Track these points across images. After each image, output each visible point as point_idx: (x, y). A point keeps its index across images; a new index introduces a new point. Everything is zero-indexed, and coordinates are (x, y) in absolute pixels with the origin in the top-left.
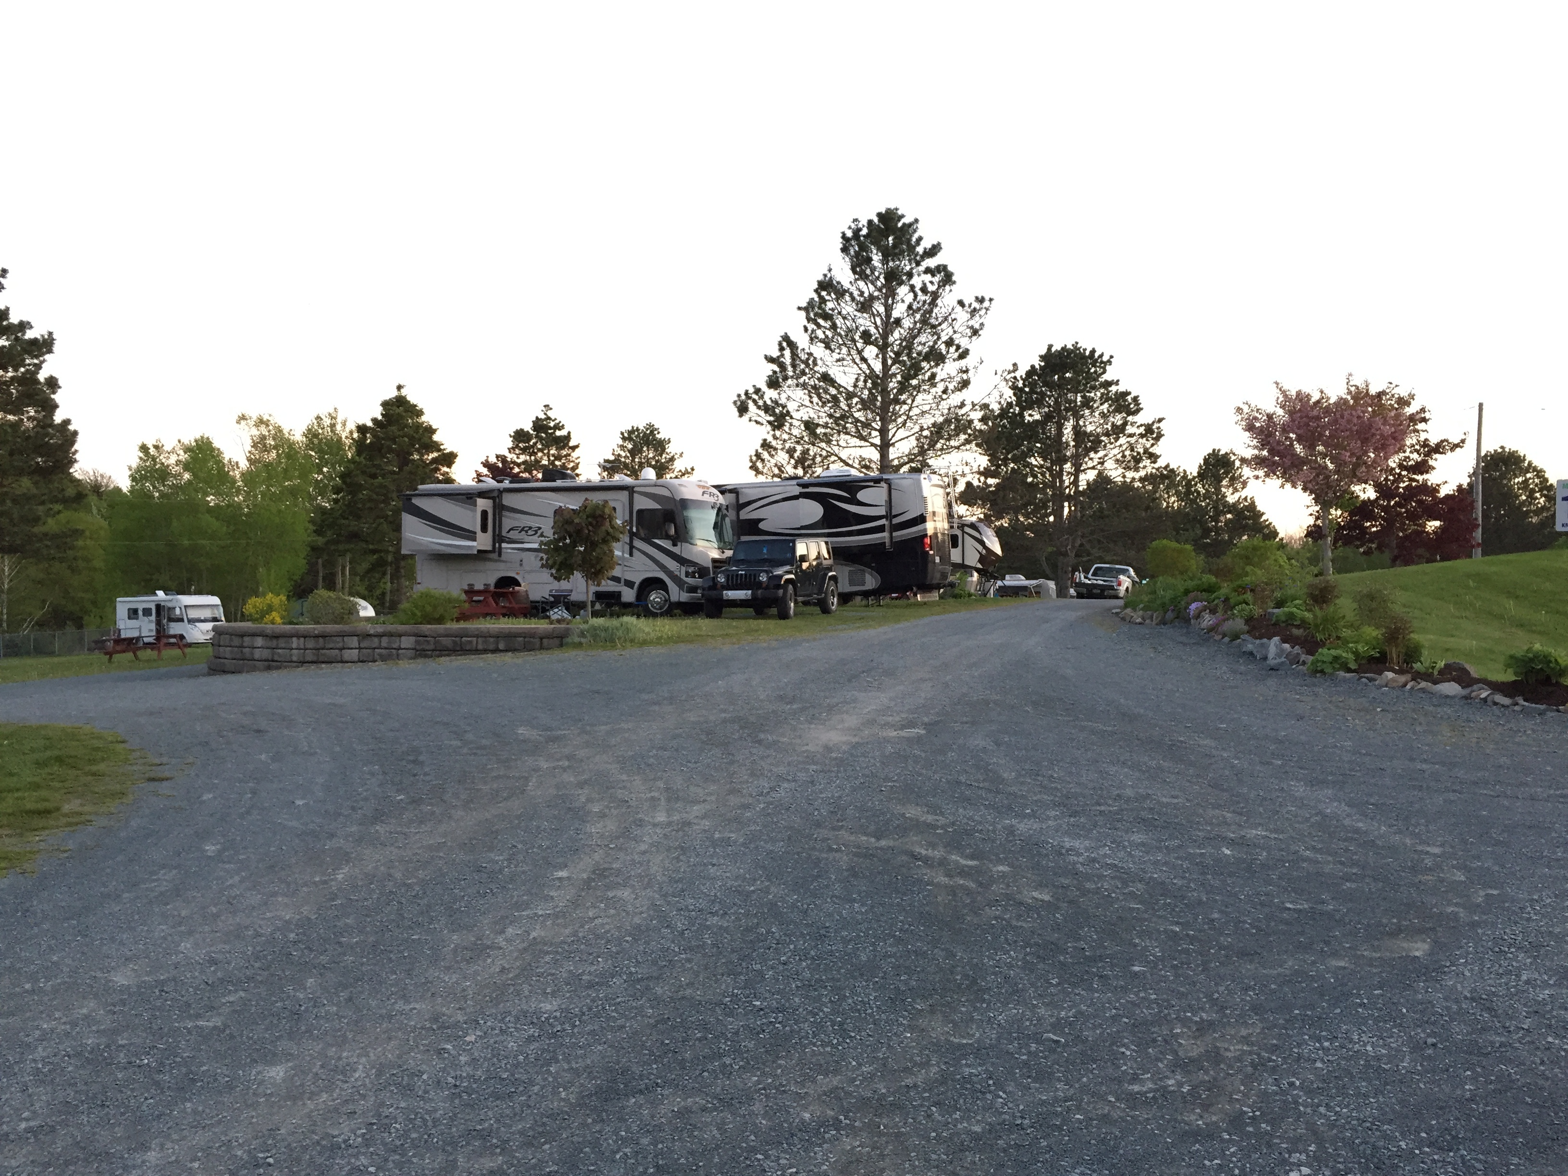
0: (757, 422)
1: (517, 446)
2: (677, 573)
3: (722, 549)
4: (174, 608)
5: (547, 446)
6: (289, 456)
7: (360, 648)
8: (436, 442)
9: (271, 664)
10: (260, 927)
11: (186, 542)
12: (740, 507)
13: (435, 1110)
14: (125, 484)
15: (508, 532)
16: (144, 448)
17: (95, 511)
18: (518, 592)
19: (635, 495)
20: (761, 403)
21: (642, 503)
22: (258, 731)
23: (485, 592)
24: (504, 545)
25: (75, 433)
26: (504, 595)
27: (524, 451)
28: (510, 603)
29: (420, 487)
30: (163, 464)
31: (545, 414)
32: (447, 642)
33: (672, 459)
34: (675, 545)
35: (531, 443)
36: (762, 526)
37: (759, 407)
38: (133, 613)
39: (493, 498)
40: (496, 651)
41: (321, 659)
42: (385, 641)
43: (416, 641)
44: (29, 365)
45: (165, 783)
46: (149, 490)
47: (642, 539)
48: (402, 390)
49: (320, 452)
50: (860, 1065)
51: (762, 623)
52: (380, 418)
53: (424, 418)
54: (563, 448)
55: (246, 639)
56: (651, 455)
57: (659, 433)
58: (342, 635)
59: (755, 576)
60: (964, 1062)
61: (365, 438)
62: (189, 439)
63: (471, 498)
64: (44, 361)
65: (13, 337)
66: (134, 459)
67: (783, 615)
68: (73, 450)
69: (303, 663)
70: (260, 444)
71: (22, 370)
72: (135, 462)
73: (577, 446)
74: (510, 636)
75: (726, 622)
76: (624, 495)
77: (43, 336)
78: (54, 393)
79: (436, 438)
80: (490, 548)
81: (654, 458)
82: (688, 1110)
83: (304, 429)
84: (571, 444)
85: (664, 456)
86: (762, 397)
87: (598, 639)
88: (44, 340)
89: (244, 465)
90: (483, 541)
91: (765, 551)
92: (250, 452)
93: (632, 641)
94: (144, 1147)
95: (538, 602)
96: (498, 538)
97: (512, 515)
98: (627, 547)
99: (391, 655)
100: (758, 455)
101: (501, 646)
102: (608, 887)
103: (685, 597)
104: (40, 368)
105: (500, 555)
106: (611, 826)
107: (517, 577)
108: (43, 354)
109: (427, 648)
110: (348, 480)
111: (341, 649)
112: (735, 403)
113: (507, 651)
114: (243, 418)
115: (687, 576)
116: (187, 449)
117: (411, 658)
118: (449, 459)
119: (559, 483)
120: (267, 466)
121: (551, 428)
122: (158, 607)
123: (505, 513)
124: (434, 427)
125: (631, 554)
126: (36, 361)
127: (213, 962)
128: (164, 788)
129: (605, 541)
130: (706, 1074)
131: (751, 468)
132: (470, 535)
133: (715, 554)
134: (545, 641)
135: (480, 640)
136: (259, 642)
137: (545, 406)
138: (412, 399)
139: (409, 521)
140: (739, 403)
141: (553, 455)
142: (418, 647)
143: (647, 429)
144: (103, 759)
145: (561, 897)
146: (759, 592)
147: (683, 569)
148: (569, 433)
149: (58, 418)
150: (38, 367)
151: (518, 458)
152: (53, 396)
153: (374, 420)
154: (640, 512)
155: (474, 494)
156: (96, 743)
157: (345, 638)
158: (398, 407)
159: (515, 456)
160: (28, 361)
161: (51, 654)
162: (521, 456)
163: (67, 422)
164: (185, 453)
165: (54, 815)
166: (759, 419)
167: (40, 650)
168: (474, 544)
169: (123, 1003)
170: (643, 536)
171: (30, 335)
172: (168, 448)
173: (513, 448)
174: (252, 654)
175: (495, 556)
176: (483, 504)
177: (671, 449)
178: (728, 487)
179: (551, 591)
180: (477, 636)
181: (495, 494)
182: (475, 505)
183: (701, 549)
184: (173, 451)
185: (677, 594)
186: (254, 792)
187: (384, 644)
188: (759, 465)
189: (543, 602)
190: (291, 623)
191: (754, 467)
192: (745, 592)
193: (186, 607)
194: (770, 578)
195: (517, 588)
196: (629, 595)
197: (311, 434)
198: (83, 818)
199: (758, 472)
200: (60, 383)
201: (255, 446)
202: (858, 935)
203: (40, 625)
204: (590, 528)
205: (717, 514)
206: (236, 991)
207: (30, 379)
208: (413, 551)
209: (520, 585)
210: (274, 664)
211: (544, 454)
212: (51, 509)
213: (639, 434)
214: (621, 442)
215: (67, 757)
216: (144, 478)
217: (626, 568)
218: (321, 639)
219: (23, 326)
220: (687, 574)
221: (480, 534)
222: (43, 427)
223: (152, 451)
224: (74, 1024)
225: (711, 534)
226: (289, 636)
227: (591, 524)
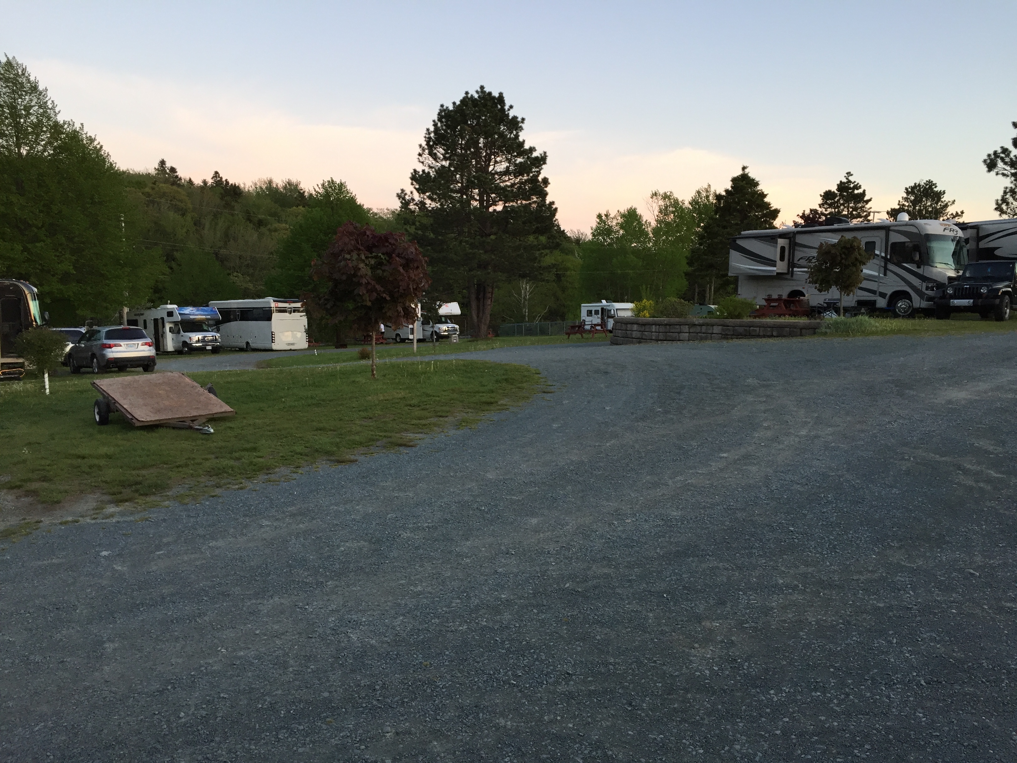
0: (1004, 175)
1: (826, 203)
2: (920, 287)
3: (957, 270)
4: (611, 310)
5: (847, 201)
6: (680, 217)
7: (689, 333)
8: (766, 203)
9: (640, 340)
10: (560, 462)
11: (619, 272)
12: (980, 239)
13: (595, 546)
14: (590, 237)
15: (798, 260)
16: (599, 216)
17: (577, 255)
18: (802, 300)
19: (891, 233)
20: (1007, 160)
21: (895, 238)
22: (606, 372)
23: (779, 299)
24: (795, 269)
25: (556, 209)
26: (793, 302)
27: (830, 206)
28: (797, 307)
29: (743, 233)
30: (609, 225)
31: (847, 179)
32: (741, 330)
33: (946, 206)
34: (919, 267)
35: (836, 200)
36: (997, 253)
37: (1006, 163)
38: (590, 313)
39: (789, 238)
40: (772, 336)
41: (668, 338)
42: (704, 329)
43: (723, 330)
44: (534, 172)
45: (549, 394)
46: (601, 242)
47: (894, 263)
48: (746, 170)
49: (700, 213)
50: (831, 565)
51: (983, 323)
52: (730, 189)
53: (759, 188)
54: (859, 202)
55: (629, 326)
56: (929, 204)
57: (936, 187)
58: (680, 324)
59: (977, 288)
60: (900, 574)
61: (720, 204)
62: (624, 209)
63: (774, 239)
64: (542, 169)
65: (526, 157)
66: (594, 222)
67: (1000, 318)
68: (554, 219)
69: (657, 340)
70: (664, 211)
71: (531, 175)
72: (594, 225)
73: (870, 200)
74: (781, 327)
75: (953, 322)
76: (882, 233)
77: (541, 155)
78: (546, 187)
79: (766, 200)
80: (786, 271)
81: (931, 205)
82: (718, 568)
83: (690, 199)
84: (865, 199)
85: (939, 204)
86: (1008, 155)
87: (839, 330)
88: (542, 157)
89: (654, 224)
90: (781, 267)
91: (989, 270)
92: (657, 216)
93: (863, 332)
94: (467, 540)
95: (815, 307)
96: (792, 265)
97: (801, 249)
98: (882, 269)
99: (708, 336)
100: (1004, 200)
101: (775, 334)
102: (745, 464)
103: (924, 304)
104: (540, 173)
105: (792, 276)
106: (769, 434)
107: (803, 290)
108: (542, 165)
109: (729, 334)
110: (708, 231)
111: (679, 333)
112: (985, 161)
113: (777, 337)
114: (655, 194)
115: (926, 290)
116: (623, 216)
117: (718, 339)
118: (775, 213)
119: (836, 226)
120: (668, 224)
121: (850, 188)
122: (602, 309)
123: (796, 248)
124: (765, 193)
125: (885, 274)
126: (537, 170)
127: (532, 474)
128: (548, 397)
129: (854, 265)
130: (738, 554)
131: (996, 209)
132: (772, 263)
133: (952, 274)
134: (804, 331)
135: (762, 329)
136: (635, 327)
137: (847, 173)
138: (752, 175)
139: (734, 255)
140: (989, 161)
141: (851, 208)
142: (723, 333)
143: (927, 185)
144: (526, 381)
145: (714, 466)
146: (980, 300)
147: (924, 285)
148: (864, 191)
149: (548, 200)
150: (539, 173)
151: (826, 211)
152: (545, 189)
153: (727, 191)
154: (894, 244)
155: (775, 236)
156: (526, 373)
157: (682, 326)
158: (742, 181)
159: (824, 210)
160: (533, 170)
161: (547, 334)
162: (828, 210)
163: (552, 203)
164: (621, 218)
165: (493, 405)
166: (1005, 172)
167: (543, 332)
168: (775, 269)
169: (486, 485)
170: (895, 261)
171: (535, 154)
172: (612, 216)
173: (823, 204)
174: (631, 334)
175: (789, 277)
176: (781, 242)
177: (946, 198)
178: (969, 225)
179: (825, 300)
180: (760, 327)
181: (791, 235)
182: (777, 243)
183: (940, 270)
184: (615, 218)
185: (918, 302)
186: (589, 402)
187: (703, 330)
188: (1004, 207)
189: (819, 307)
190: (654, 317)
191: (999, 208)
192: (968, 301)
193: (617, 309)
194: (989, 291)
195: (802, 298)
196: (882, 303)
197: (694, 202)
198: (505, 407)
199: (1002, 212)
200: (550, 181)
201: (661, 212)
202: (883, 505)
203: (545, 318)
204: (843, 256)
205: (956, 245)
206: (535, 487)
207: (534, 180)
208: (736, 274)
209: (804, 296)
210: (643, 340)
211: (845, 207)
212: (542, 253)
213: (920, 189)
214: (905, 195)
215: (511, 379)
216: (599, 234)
217: (880, 284)
218: (668, 327)
219: (532, 150)
220: (927, 288)
221: (779, 263)
222: (540, 207)
223: (604, 218)
224: (463, 491)
225: (951, 261)
226: (650, 324)
227: (844, 253)
